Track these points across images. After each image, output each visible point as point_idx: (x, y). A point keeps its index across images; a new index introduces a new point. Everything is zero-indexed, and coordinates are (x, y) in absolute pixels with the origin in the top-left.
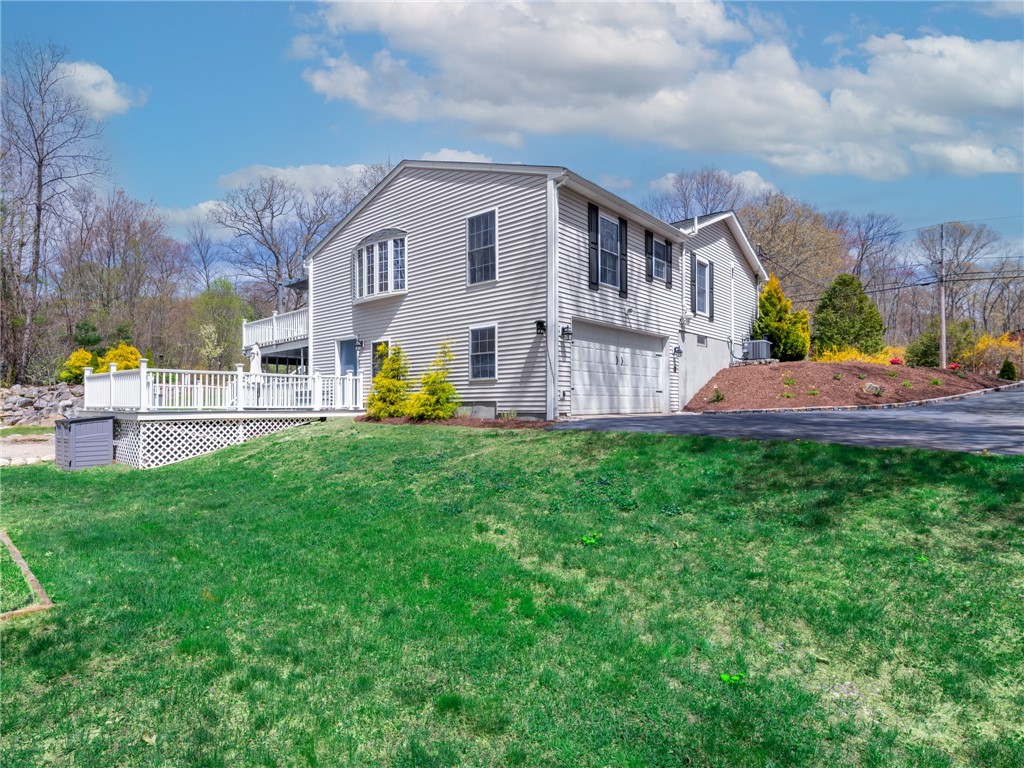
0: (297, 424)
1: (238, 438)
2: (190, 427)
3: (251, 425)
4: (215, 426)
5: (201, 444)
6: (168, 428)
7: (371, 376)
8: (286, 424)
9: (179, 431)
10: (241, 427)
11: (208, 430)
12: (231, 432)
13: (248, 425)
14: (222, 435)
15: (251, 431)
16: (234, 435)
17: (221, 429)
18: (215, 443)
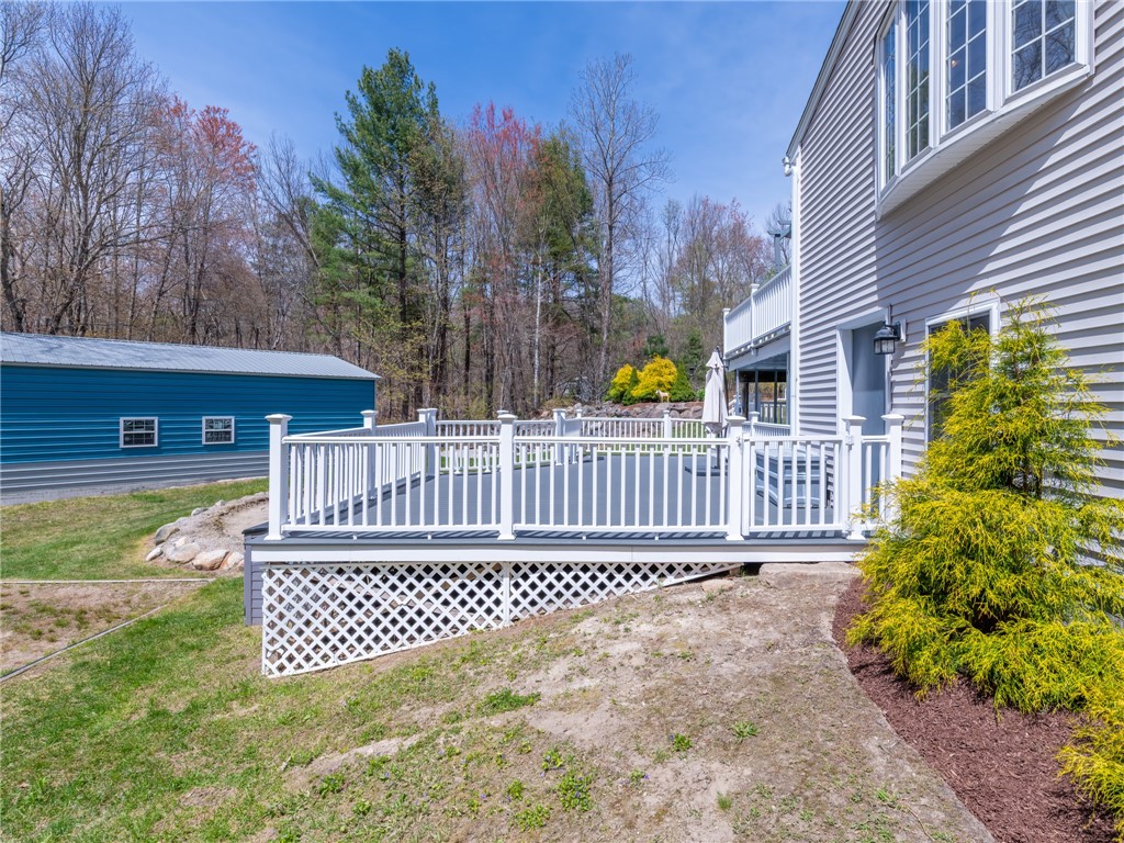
0: (670, 579)
1: (497, 611)
2: (376, 579)
3: (534, 577)
4: (437, 578)
5: (403, 622)
6: (323, 580)
7: (923, 436)
8: (636, 577)
9: (350, 587)
10: (506, 582)
11: (420, 586)
12: (480, 594)
13: (525, 577)
14: (454, 603)
15: (533, 595)
16: (489, 602)
17: (454, 586)
18: (437, 621)
